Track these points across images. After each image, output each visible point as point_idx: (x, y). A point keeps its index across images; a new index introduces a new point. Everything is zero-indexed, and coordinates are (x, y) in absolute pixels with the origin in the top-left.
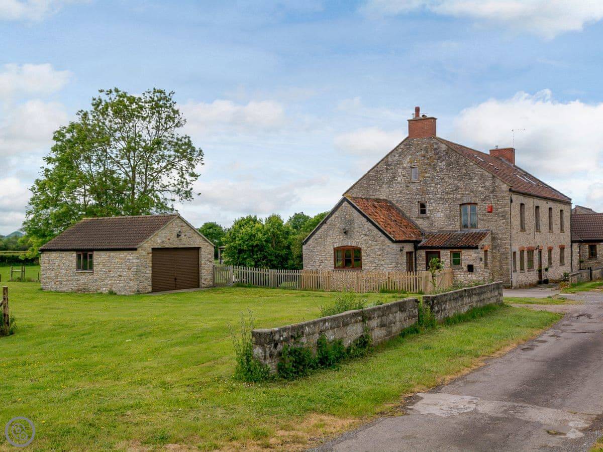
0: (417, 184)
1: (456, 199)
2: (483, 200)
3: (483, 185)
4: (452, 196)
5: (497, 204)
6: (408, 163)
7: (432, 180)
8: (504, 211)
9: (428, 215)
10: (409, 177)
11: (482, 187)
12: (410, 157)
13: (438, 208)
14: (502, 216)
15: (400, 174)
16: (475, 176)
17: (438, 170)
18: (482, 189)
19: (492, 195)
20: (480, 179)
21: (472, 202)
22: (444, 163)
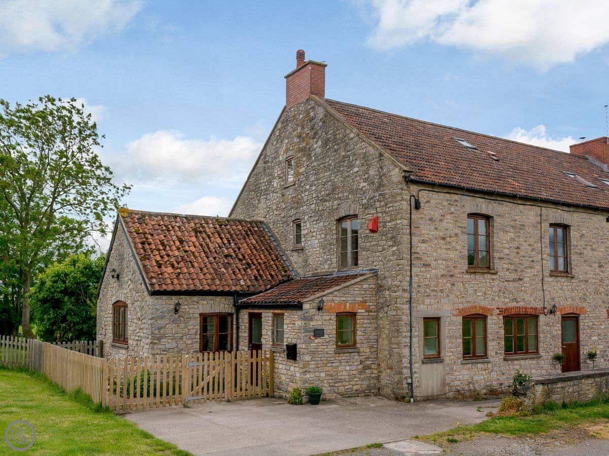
0: (291, 189)
1: (333, 210)
2: (366, 207)
3: (366, 176)
4: (327, 204)
5: (385, 212)
6: (284, 153)
7: (307, 178)
8: (394, 228)
9: (303, 245)
10: (284, 178)
11: (365, 180)
12: (286, 141)
13: (312, 230)
14: (392, 238)
15: (276, 175)
16: (356, 159)
17: (313, 158)
18: (365, 184)
19: (377, 194)
20: (363, 165)
21: (352, 213)
22: (320, 143)
